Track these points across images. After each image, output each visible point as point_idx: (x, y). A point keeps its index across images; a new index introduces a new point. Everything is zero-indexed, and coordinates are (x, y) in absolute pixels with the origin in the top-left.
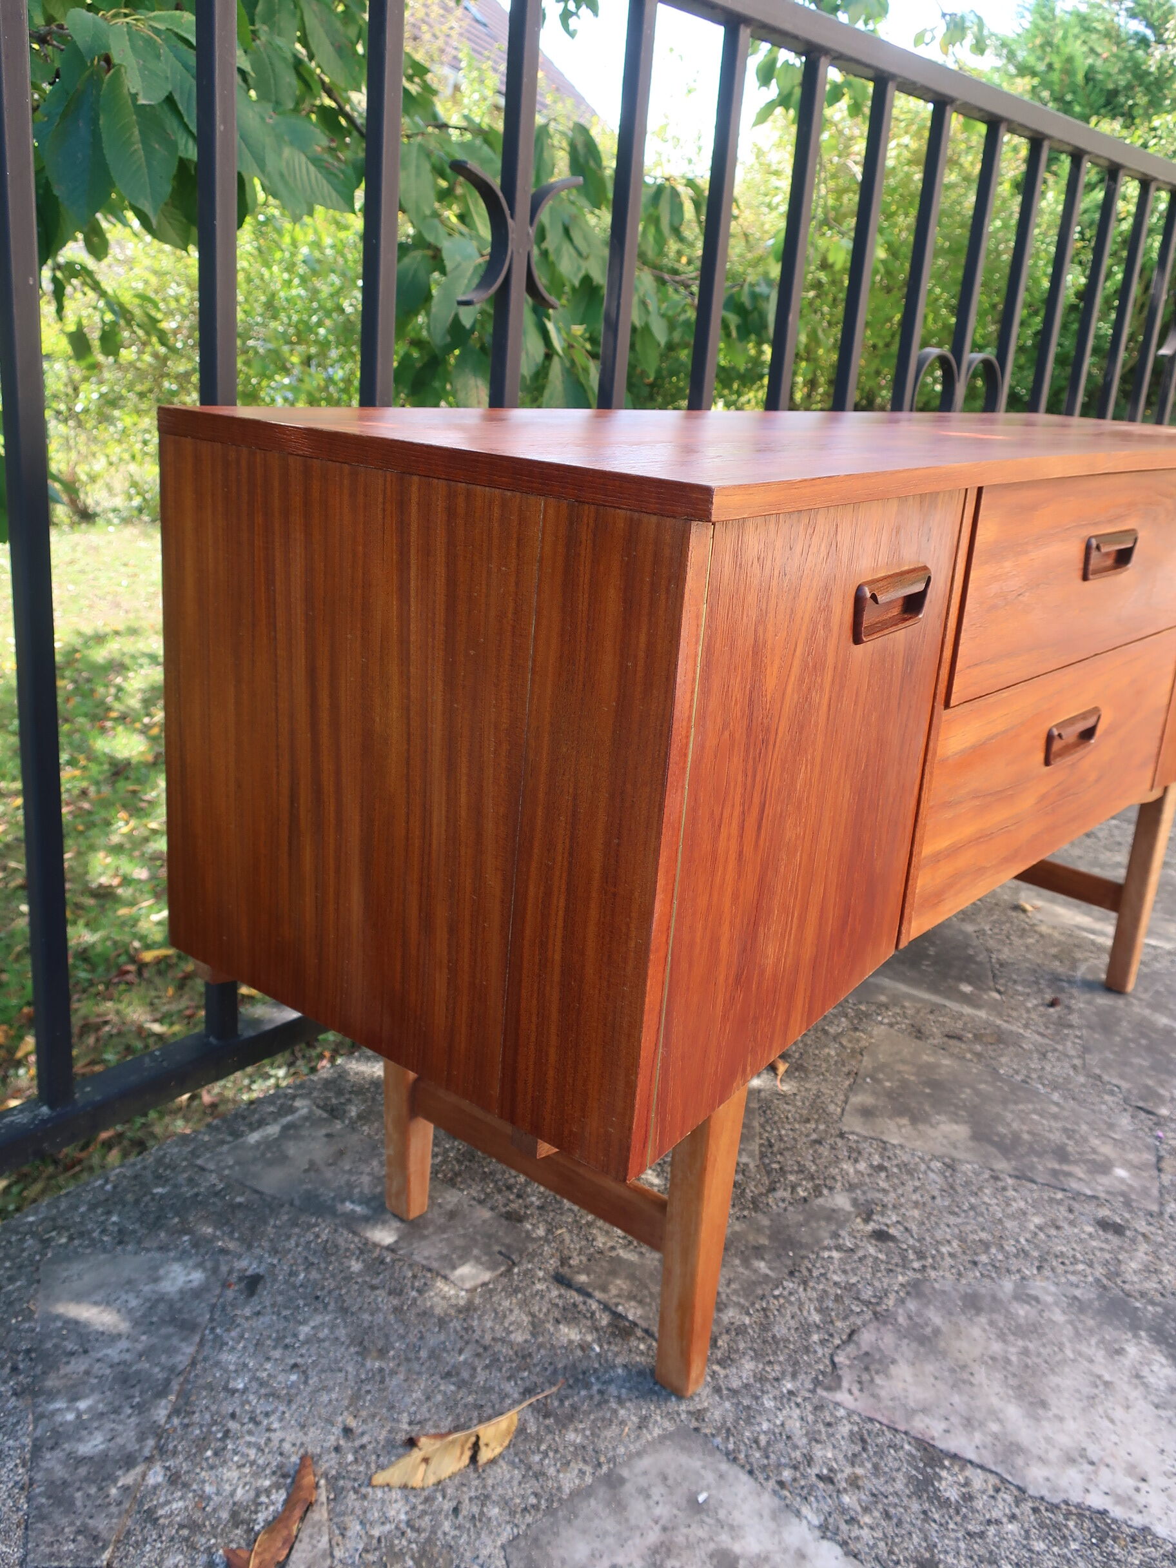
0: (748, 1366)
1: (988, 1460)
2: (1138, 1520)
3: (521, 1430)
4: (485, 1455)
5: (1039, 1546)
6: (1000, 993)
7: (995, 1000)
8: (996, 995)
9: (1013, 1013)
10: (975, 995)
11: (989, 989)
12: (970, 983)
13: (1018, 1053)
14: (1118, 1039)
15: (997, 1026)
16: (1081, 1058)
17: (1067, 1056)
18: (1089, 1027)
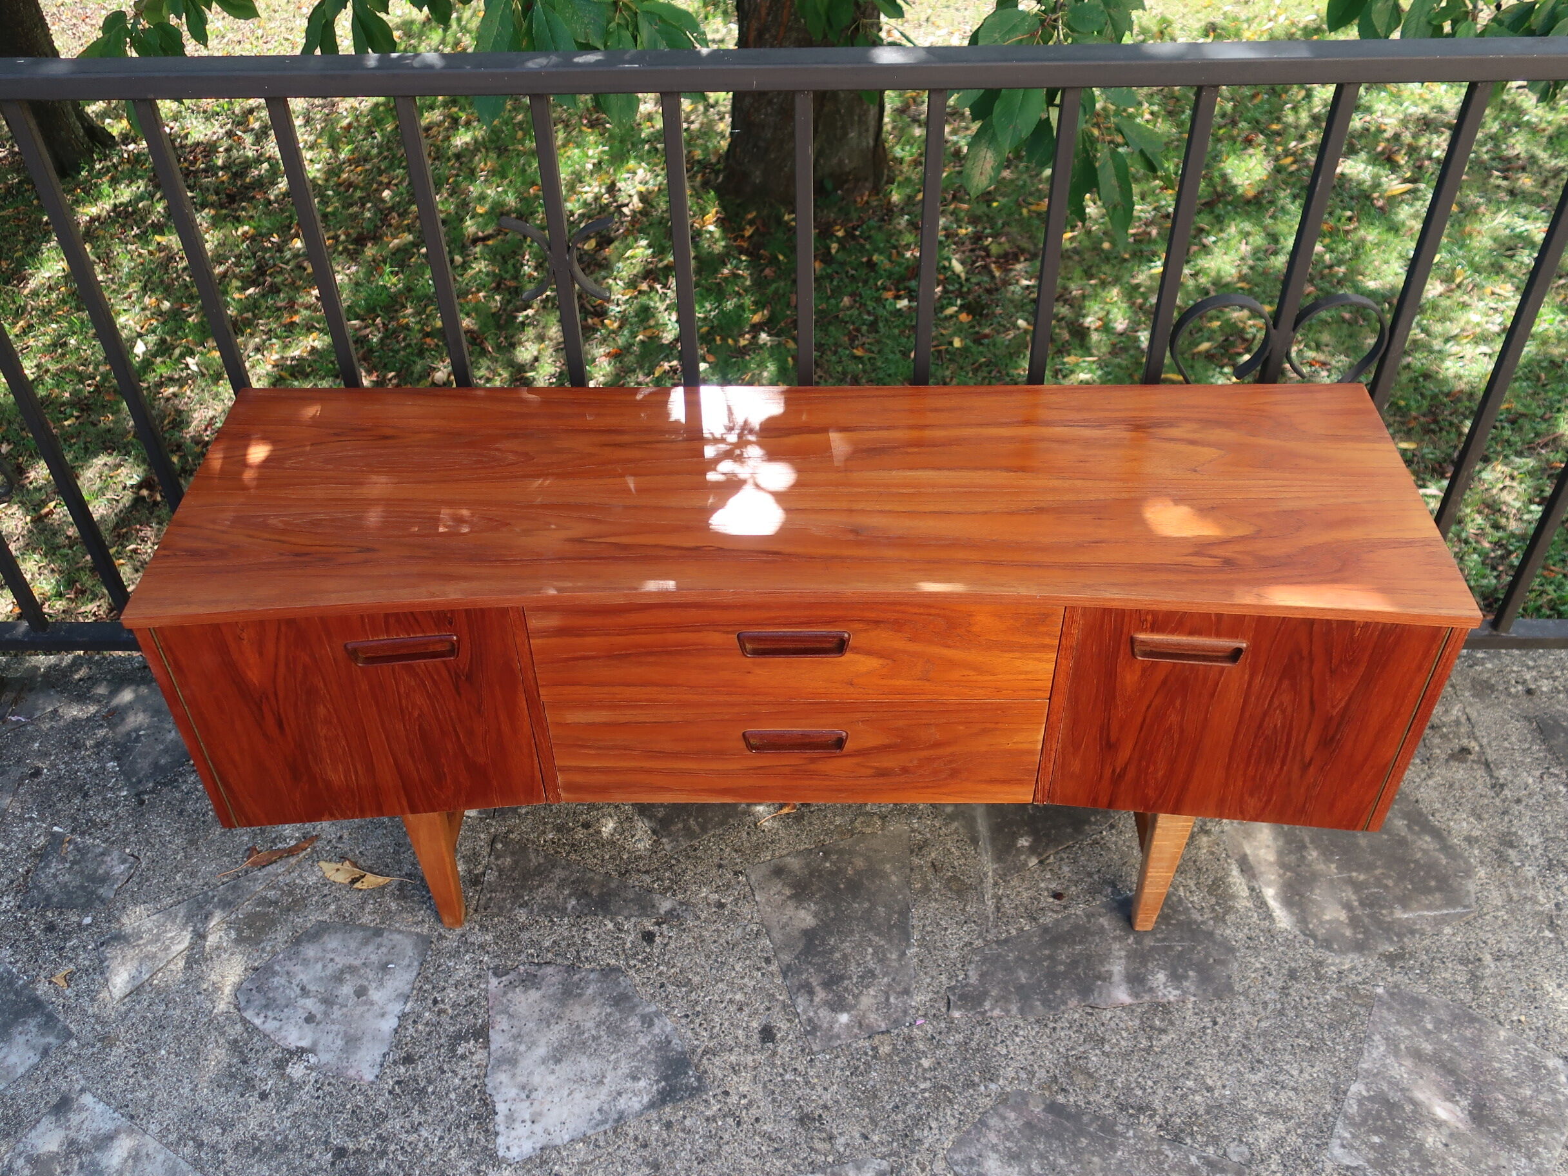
0: (489, 937)
1: (494, 1055)
2: (501, 1128)
3: (384, 887)
4: (358, 885)
5: (453, 1096)
6: (1041, 862)
7: (1025, 864)
8: (1033, 862)
9: (1015, 882)
10: (1019, 851)
11: (1040, 855)
12: (1034, 841)
13: (954, 908)
14: (1047, 952)
15: (982, 881)
16: (987, 943)
17: (980, 935)
18: (1046, 930)
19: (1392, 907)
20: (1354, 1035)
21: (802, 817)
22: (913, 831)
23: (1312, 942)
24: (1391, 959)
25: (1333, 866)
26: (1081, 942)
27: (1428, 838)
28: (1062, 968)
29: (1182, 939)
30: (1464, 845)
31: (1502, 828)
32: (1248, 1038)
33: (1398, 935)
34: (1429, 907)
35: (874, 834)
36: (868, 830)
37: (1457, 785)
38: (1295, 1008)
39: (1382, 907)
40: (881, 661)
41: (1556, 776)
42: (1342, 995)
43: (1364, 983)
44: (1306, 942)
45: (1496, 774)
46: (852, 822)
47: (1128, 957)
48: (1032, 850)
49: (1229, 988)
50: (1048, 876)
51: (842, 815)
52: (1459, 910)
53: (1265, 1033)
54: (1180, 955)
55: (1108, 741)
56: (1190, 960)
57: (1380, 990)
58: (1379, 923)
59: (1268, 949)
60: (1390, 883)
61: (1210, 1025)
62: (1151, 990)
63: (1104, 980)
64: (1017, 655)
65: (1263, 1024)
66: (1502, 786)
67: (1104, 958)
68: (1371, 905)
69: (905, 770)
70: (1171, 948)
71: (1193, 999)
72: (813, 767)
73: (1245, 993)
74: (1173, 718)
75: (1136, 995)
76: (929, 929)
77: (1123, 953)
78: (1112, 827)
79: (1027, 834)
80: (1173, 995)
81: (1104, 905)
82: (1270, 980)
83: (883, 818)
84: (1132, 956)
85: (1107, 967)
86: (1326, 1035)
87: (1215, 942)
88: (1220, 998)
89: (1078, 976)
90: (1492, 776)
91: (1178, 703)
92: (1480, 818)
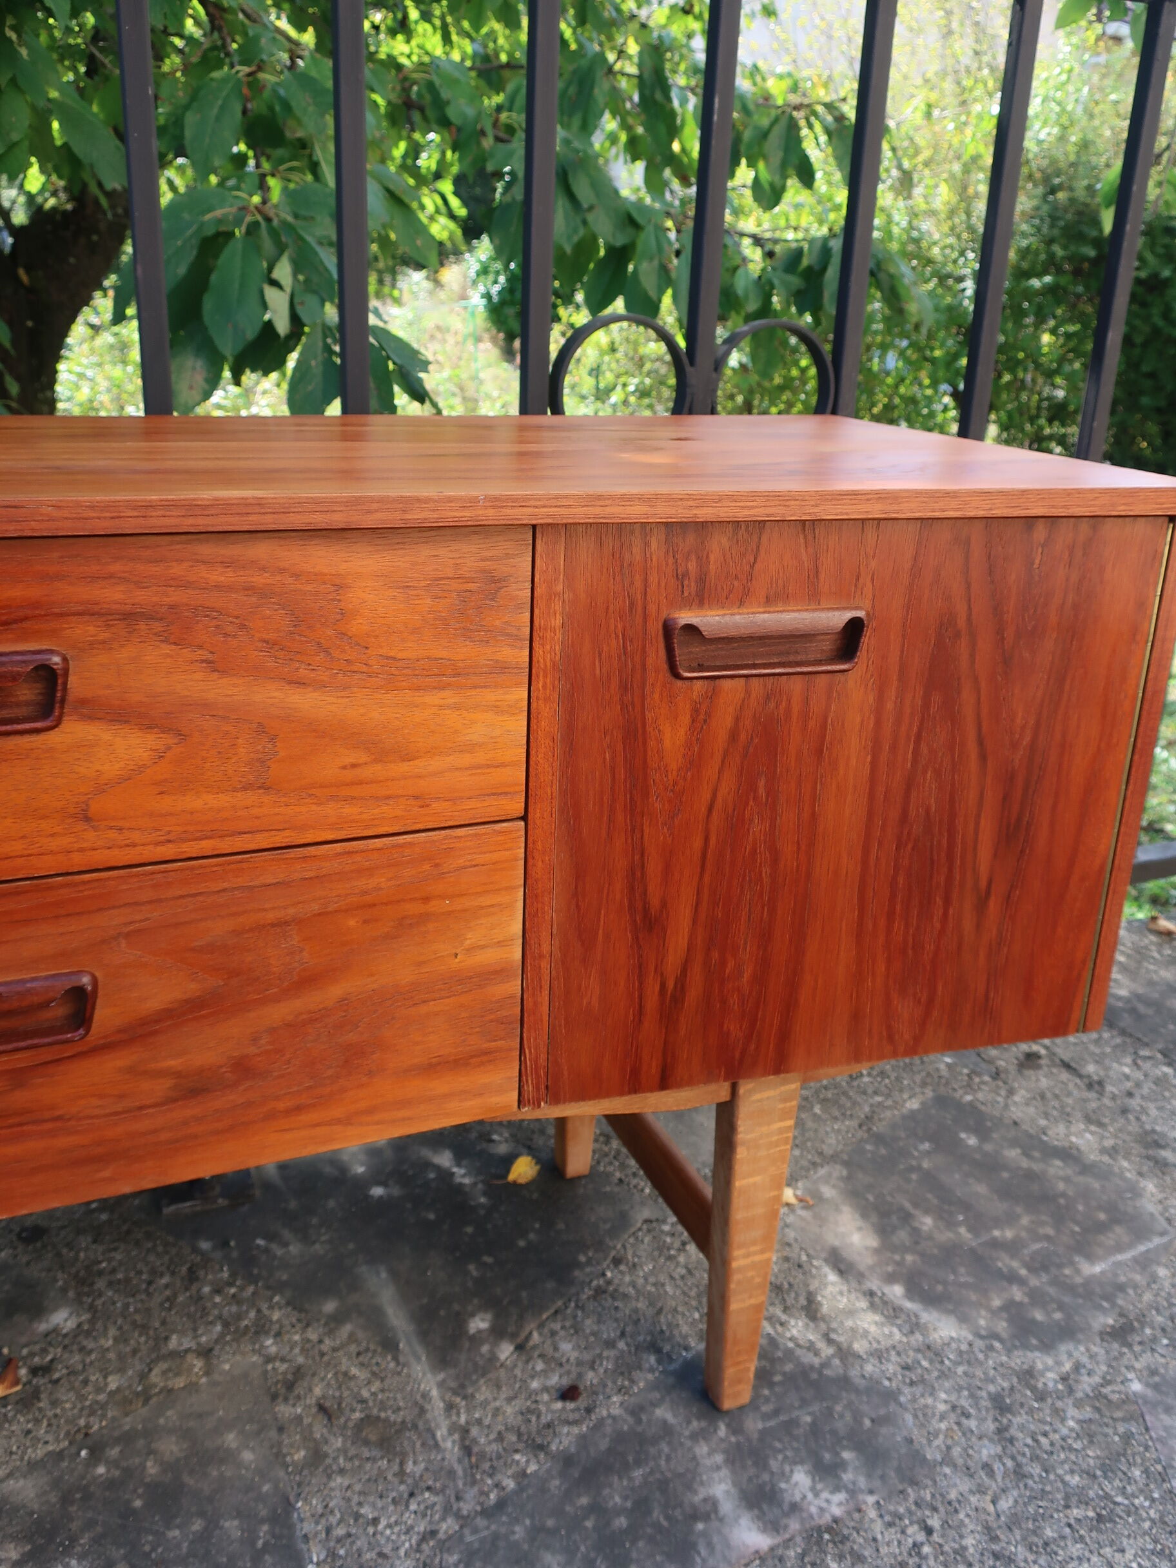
6: (520, 1348)
7: (493, 1358)
8: (506, 1351)
9: (484, 1393)
10: (476, 1340)
11: (513, 1336)
12: (497, 1317)
13: (381, 1475)
14: (584, 1501)
15: (422, 1411)
16: (464, 1521)
17: (447, 1510)
18: (567, 1460)
19: (1072, 1263)
20: (1146, 1471)
21: (36, 1395)
22: (269, 1359)
23: (997, 1345)
24: (1121, 1333)
25: (962, 1230)
26: (638, 1463)
27: (1058, 1163)
28: (622, 1522)
29: (804, 1403)
30: (1106, 1159)
31: (1134, 1127)
32: (995, 1539)
33: (1106, 1298)
34: (1119, 1248)
35: (192, 1387)
36: (179, 1382)
37: (1049, 1095)
38: (1035, 1458)
39: (1060, 1266)
40: (153, 740)
41: (1149, 1058)
42: (1088, 1413)
43: (1106, 1382)
44: (991, 1348)
45: (1084, 1072)
46: (143, 1376)
47: (730, 1461)
48: (498, 1333)
49: (918, 1458)
50: (540, 1366)
51: (121, 1370)
52: (1157, 1241)
53: (1014, 1522)
54: (815, 1430)
55: (646, 911)
56: (834, 1432)
57: (1136, 1387)
58: (1071, 1289)
59: (943, 1375)
60: (1050, 1231)
61: (921, 1537)
62: (795, 1508)
63: (706, 1517)
64: (449, 697)
65: (1005, 1504)
66: (1100, 1083)
67: (690, 1478)
68: (1045, 1268)
69: (243, 1069)
70: (793, 1423)
71: (871, 1499)
72: (21, 1098)
73: (947, 1460)
74: (757, 828)
75: (772, 1526)
76: (340, 1531)
77: (719, 1458)
78: (617, 1262)
79: (484, 1307)
80: (835, 1504)
81: (654, 1386)
82: (972, 1424)
83: (206, 1353)
84: (737, 1457)
85: (702, 1493)
86: (1108, 1487)
87: (857, 1391)
88: (914, 1483)
89: (657, 1526)
90: (1080, 1076)
91: (762, 783)
92: (1101, 1125)
